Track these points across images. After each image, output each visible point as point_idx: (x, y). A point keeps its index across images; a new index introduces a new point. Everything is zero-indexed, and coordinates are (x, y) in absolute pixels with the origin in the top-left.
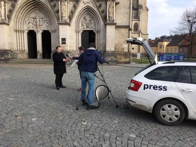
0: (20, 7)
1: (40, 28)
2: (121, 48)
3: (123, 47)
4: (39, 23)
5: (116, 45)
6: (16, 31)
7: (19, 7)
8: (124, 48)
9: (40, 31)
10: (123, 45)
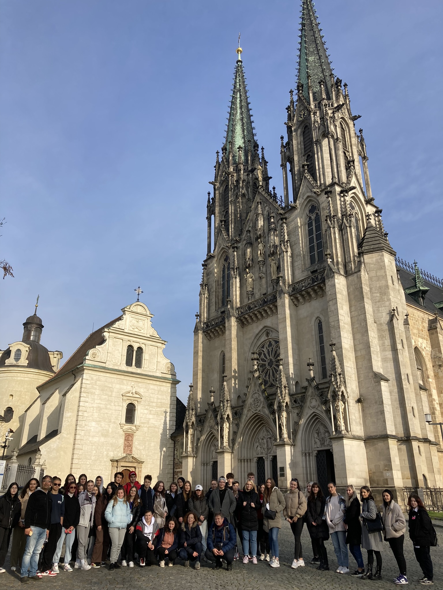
0: (245, 426)
1: (270, 453)
2: (382, 479)
3: (385, 478)
4: (267, 446)
5: (374, 472)
6: (241, 461)
7: (243, 426)
8: (387, 479)
9: (269, 457)
10: (384, 472)
